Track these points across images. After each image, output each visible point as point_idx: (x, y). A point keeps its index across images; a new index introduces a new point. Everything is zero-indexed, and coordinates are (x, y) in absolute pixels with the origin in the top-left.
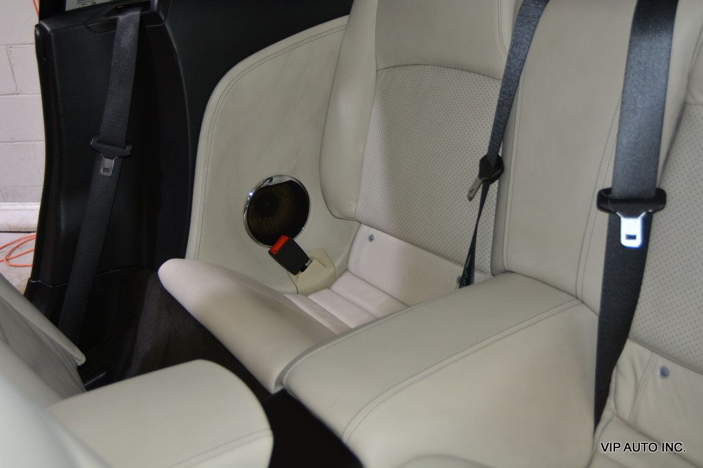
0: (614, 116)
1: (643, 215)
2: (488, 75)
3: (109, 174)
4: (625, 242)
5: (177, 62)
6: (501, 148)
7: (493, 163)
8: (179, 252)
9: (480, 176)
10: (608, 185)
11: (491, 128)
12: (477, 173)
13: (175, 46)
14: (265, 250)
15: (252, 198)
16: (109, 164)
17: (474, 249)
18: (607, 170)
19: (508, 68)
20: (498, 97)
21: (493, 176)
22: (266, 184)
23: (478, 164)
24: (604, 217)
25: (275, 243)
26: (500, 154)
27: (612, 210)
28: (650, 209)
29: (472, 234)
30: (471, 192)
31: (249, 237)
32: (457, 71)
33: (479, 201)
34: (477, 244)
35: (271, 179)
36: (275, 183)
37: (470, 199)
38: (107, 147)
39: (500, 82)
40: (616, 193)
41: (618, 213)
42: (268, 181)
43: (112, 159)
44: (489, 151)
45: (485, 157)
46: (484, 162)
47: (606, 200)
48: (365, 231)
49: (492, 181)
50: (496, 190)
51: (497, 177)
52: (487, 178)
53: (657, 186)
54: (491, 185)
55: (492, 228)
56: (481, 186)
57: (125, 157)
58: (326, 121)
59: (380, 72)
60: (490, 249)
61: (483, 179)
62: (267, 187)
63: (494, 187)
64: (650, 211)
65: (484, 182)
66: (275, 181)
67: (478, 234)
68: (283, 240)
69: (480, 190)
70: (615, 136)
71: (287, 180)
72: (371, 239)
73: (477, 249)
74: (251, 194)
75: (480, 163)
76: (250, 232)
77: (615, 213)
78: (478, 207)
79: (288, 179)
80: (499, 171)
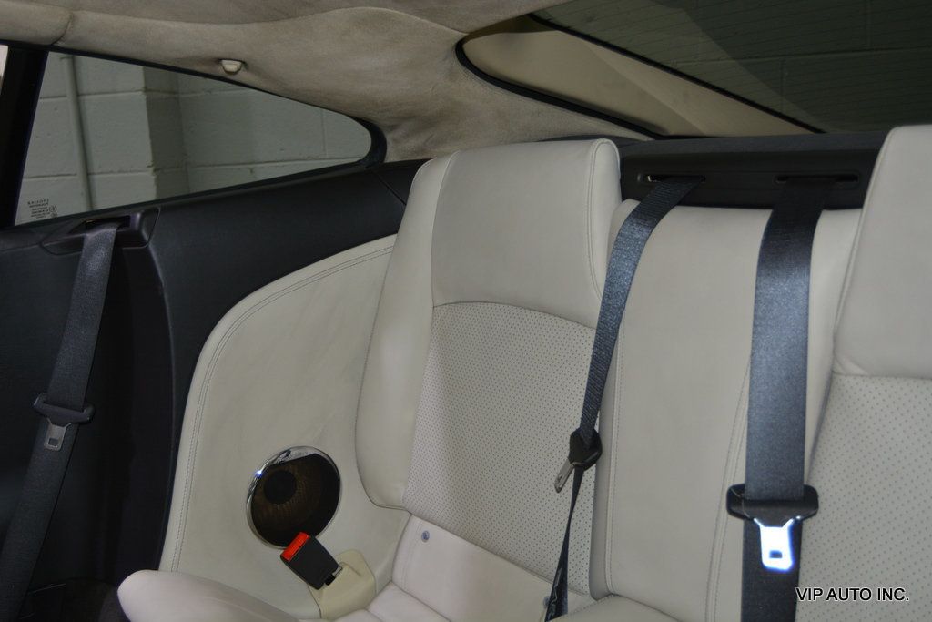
0: (743, 387)
1: (790, 522)
2: (579, 321)
3: (57, 447)
4: (768, 562)
5: (163, 295)
6: (598, 420)
7: (587, 442)
8: (150, 560)
9: (571, 458)
10: (740, 480)
11: (584, 393)
12: (567, 454)
13: (160, 274)
14: (275, 553)
15: (260, 479)
16: (57, 432)
17: (566, 558)
18: (738, 458)
19: (602, 315)
20: (591, 351)
21: (588, 460)
22: (280, 459)
23: (568, 440)
24: (738, 525)
25: (289, 543)
26: (597, 428)
27: (747, 516)
28: (798, 515)
29: (563, 539)
30: (559, 479)
31: (253, 535)
32: (537, 314)
33: (571, 492)
34: (570, 552)
35: (288, 452)
36: (293, 458)
37: (559, 490)
38: (57, 409)
39: (594, 331)
40: (751, 491)
41: (755, 520)
42: (284, 454)
43: (63, 426)
44: (582, 424)
45: (578, 430)
46: (576, 438)
47: (737, 500)
48: (418, 525)
49: (588, 466)
50: (593, 477)
51: (594, 461)
52: (580, 464)
53: (805, 483)
54: (585, 472)
55: (590, 530)
56: (573, 472)
57: (81, 424)
58: (364, 373)
59: (438, 308)
60: (588, 560)
61: (574, 463)
62: (282, 463)
63: (589, 474)
64: (798, 518)
65: (576, 466)
66: (294, 455)
67: (571, 538)
68: (302, 539)
69: (572, 477)
70: (746, 413)
71: (309, 454)
72: (425, 537)
73: (570, 559)
74: (260, 472)
75: (571, 440)
76: (255, 529)
77: (752, 520)
78: (570, 499)
79: (310, 452)
80: (596, 454)
